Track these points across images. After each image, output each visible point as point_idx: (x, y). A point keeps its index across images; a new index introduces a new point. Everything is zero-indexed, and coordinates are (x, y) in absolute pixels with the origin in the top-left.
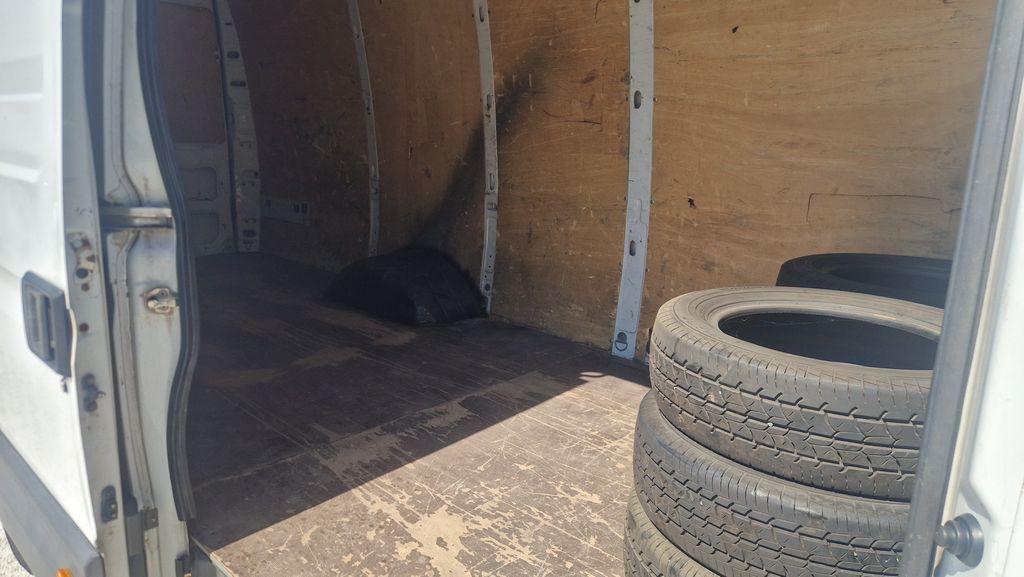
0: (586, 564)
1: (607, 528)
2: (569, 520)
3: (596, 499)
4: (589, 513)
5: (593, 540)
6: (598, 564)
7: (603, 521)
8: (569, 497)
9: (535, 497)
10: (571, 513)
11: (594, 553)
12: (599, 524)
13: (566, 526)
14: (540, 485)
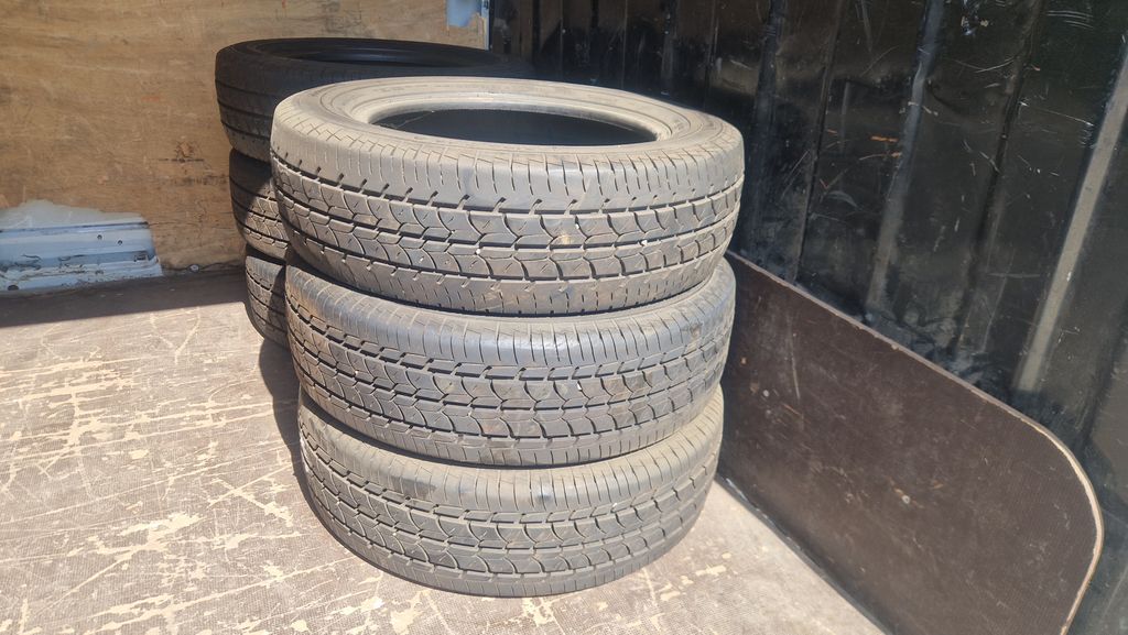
0: (314, 604)
1: (263, 542)
2: (199, 574)
3: (181, 520)
4: (208, 544)
5: (272, 569)
6: (326, 591)
7: (244, 536)
8: (139, 547)
9: (86, 591)
10: (182, 564)
11: (301, 583)
12: (243, 544)
13: (207, 586)
14: (64, 569)
